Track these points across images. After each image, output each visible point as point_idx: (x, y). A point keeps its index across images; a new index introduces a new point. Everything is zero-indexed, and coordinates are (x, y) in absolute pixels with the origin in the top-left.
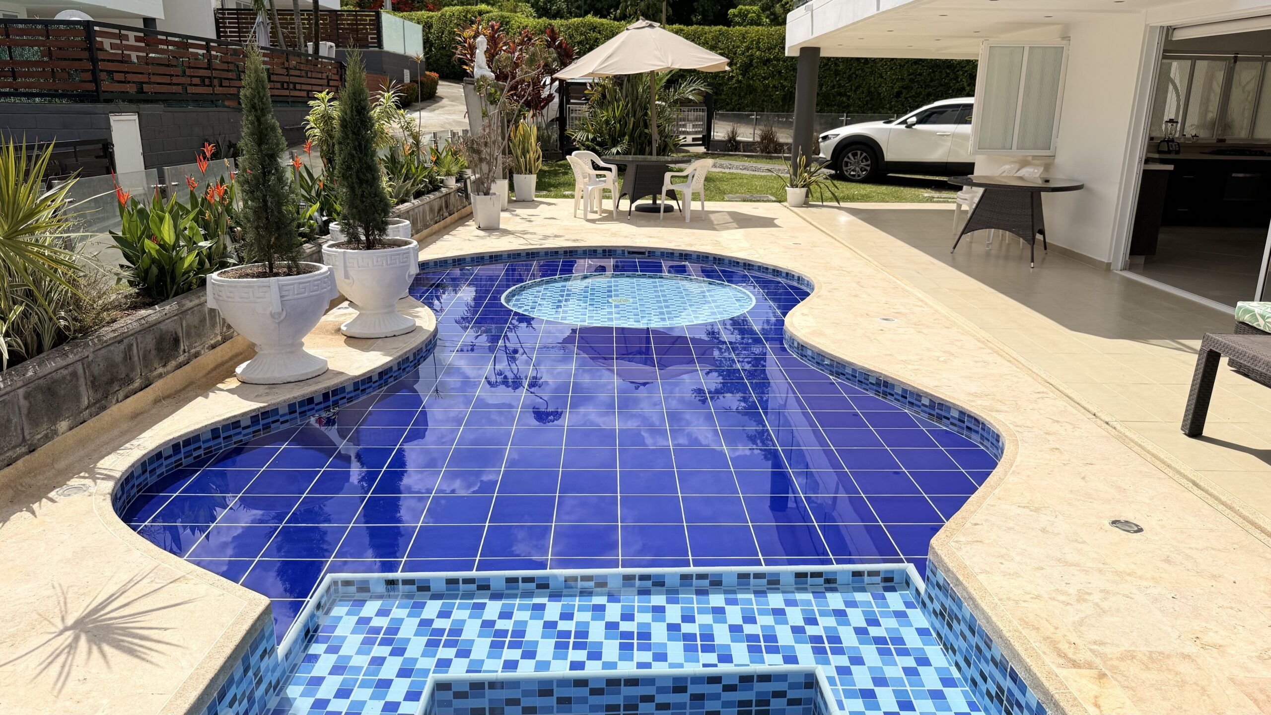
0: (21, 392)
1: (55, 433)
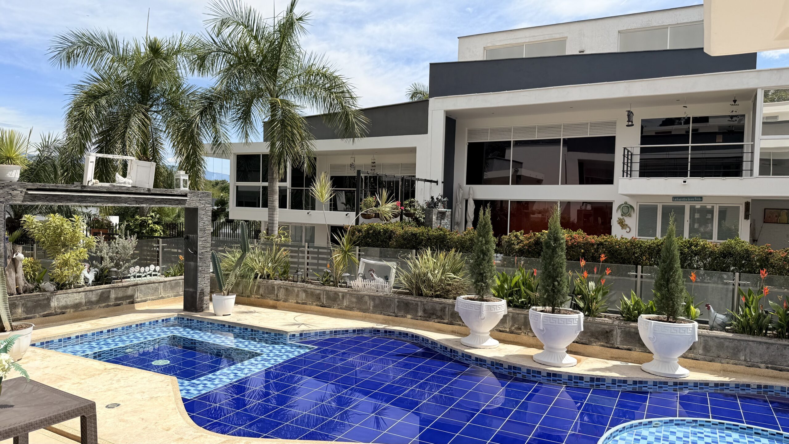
0: (396, 300)
1: (406, 317)
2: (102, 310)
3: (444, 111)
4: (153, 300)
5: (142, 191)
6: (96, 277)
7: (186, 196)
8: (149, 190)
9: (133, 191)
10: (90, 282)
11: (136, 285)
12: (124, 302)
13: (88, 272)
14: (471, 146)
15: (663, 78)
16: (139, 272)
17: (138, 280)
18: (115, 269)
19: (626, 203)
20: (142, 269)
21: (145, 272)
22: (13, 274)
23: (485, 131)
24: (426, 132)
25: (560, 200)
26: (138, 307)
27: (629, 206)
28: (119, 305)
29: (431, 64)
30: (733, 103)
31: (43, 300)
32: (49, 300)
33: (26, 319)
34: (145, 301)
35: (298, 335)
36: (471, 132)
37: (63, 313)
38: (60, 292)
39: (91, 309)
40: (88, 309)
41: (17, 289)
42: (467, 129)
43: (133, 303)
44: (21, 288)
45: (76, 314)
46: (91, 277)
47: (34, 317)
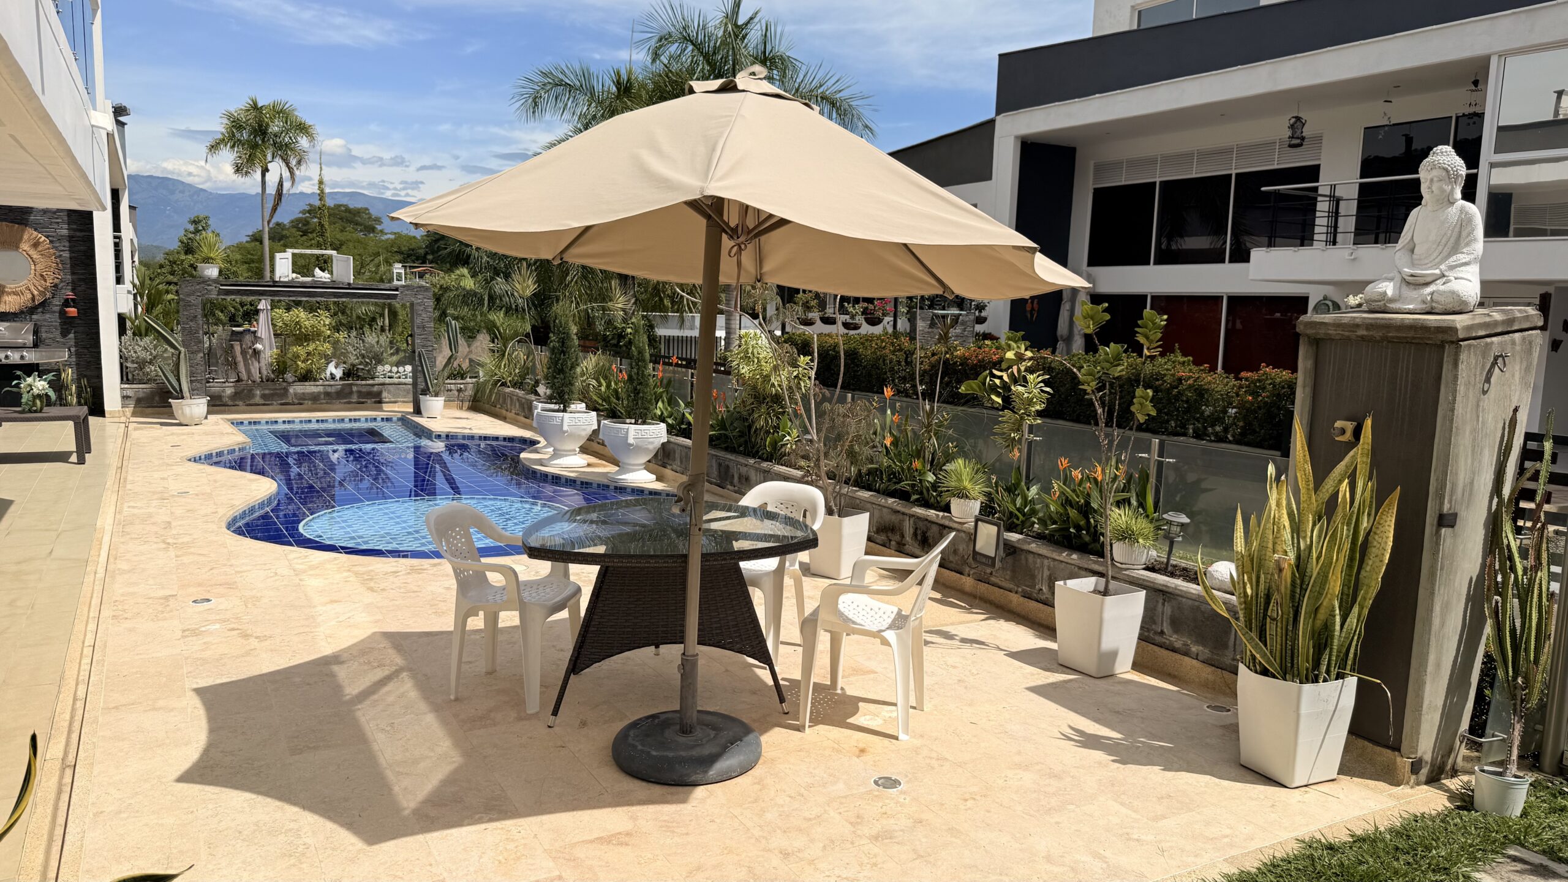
2: (343, 406)
3: (1016, 137)
4: (404, 402)
5: (341, 286)
6: (344, 374)
7: (397, 290)
8: (349, 284)
9: (333, 285)
10: (338, 377)
11: (383, 384)
12: (369, 401)
13: (336, 368)
14: (1101, 196)
15: (1329, 48)
16: (391, 371)
17: (388, 380)
18: (362, 367)
19: (1325, 298)
20: (395, 369)
21: (398, 372)
22: (256, 364)
23: (1116, 166)
24: (989, 177)
25: (1226, 293)
26: (385, 407)
27: (1330, 304)
28: (363, 403)
29: (1000, 55)
30: (1474, 88)
31: (280, 389)
32: (286, 390)
33: (264, 405)
34: (395, 402)
35: (443, 435)
36: (1100, 169)
37: (301, 404)
38: (299, 383)
39: (330, 403)
40: (327, 403)
41: (261, 378)
42: (1092, 163)
43: (380, 402)
44: (264, 377)
45: (314, 406)
46: (338, 373)
47: (272, 404)
